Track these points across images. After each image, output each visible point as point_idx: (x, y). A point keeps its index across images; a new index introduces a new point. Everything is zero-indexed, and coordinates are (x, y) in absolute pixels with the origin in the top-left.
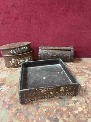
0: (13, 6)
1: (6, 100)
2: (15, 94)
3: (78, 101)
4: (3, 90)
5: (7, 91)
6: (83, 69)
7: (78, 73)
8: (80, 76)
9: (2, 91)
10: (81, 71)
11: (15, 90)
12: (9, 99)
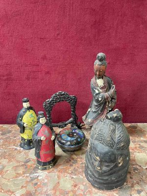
0: (44, 58)
1: (49, 193)
2: (59, 183)
3: (142, 191)
4: (41, 178)
5: (46, 179)
6: (142, 141)
7: (136, 148)
8: (139, 152)
9: (39, 178)
10: (138, 146)
11: (56, 177)
12: (53, 190)
